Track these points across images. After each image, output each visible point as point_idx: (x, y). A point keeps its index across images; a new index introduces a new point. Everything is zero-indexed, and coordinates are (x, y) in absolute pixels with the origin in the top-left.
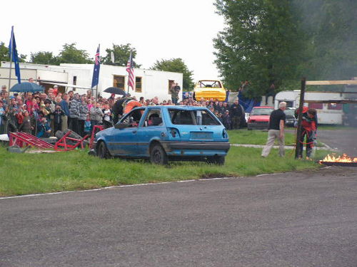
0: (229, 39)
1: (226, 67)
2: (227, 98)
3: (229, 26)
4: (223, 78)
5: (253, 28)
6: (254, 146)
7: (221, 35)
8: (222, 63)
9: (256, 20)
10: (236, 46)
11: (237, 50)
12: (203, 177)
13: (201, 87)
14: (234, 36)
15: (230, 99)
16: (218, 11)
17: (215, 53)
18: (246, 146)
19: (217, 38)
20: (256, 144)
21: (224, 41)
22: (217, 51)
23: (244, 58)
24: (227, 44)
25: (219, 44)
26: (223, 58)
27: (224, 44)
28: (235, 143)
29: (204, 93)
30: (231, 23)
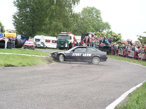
0: (18, 16)
1: (17, 25)
2: (17, 37)
3: (18, 11)
4: (16, 29)
5: (27, 12)
6: (26, 55)
7: (15, 14)
8: (16, 24)
9: (28, 10)
10: (21, 18)
11: (21, 20)
12: (6, 66)
13: (7, 32)
14: (20, 15)
15: (18, 37)
16: (14, 5)
17: (13, 20)
18: (23, 55)
19: (14, 15)
20: (26, 54)
21: (16, 16)
22: (14, 20)
23: (24, 23)
24: (17, 17)
25: (14, 17)
26: (16, 22)
27: (16, 17)
28: (19, 53)
29: (8, 34)
30: (19, 10)
